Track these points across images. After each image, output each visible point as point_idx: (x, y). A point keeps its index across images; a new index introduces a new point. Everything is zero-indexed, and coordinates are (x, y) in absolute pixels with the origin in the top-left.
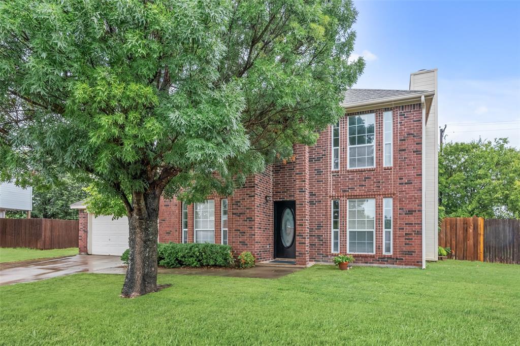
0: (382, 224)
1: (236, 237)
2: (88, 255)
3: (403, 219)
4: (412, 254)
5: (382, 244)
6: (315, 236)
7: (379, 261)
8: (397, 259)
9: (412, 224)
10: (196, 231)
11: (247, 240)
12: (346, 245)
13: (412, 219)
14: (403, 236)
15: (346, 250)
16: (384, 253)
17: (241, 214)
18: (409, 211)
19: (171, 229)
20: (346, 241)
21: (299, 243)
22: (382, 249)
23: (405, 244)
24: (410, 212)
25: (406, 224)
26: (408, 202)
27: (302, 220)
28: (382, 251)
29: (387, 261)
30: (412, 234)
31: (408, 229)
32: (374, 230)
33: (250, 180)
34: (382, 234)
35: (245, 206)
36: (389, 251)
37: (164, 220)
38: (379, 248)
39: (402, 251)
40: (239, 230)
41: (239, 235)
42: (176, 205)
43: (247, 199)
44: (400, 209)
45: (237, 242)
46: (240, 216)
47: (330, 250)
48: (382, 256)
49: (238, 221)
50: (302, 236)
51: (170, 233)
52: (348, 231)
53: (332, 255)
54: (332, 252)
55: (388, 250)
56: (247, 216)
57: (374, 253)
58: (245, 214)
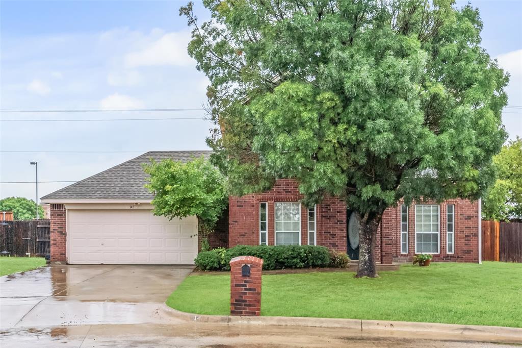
0: (446, 227)
1: (325, 239)
2: (67, 264)
3: (463, 223)
4: (470, 253)
5: (446, 244)
7: (443, 259)
8: (458, 257)
9: (470, 228)
10: (277, 233)
11: (337, 242)
12: (414, 246)
13: (470, 223)
14: (464, 238)
15: (414, 251)
16: (448, 253)
17: (332, 217)
20: (414, 242)
21: (386, 244)
22: (446, 249)
23: (465, 245)
24: (469, 218)
25: (466, 227)
26: (467, 209)
27: (389, 223)
28: (446, 251)
29: (451, 259)
30: (470, 236)
31: (467, 232)
32: (439, 233)
34: (446, 236)
35: (335, 210)
36: (451, 251)
37: (236, 222)
38: (443, 248)
39: (462, 251)
40: (329, 232)
41: (329, 237)
43: (338, 203)
44: (461, 215)
45: (327, 244)
46: (330, 219)
47: (400, 250)
48: (446, 255)
49: (328, 223)
50: (389, 237)
51: (245, 235)
52: (416, 233)
53: (402, 255)
54: (402, 253)
55: (450, 250)
56: (337, 219)
57: (439, 253)
58: (335, 217)
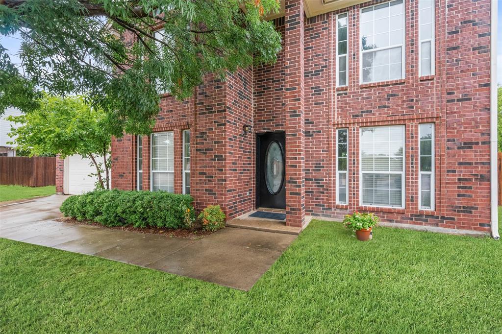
0: (416, 164)
1: (201, 184)
2: (65, 195)
3: (454, 156)
4: (471, 212)
5: (416, 193)
6: (312, 180)
7: (412, 219)
8: (443, 218)
9: (470, 164)
10: (153, 173)
11: (215, 187)
12: (358, 194)
13: (470, 155)
14: (455, 183)
15: (358, 201)
16: (421, 208)
17: (208, 150)
18: (465, 144)
19: (124, 171)
20: (358, 188)
21: (291, 194)
22: (417, 201)
23: (459, 195)
24: (468, 145)
25: (460, 164)
26: (463, 129)
27: (296, 158)
28: (417, 205)
29: (427, 221)
30: (470, 180)
31: (463, 172)
32: (403, 173)
33: (219, 101)
34: (416, 179)
35: (212, 139)
36: (429, 205)
37: (116, 160)
38: (411, 200)
39: (452, 207)
40: (205, 174)
41: (205, 180)
42: (130, 140)
43: (216, 129)
44: (449, 141)
45: (202, 190)
46: (206, 153)
47: (334, 200)
48: (417, 212)
49: (203, 160)
50: (296, 182)
51: (123, 176)
52: (361, 173)
53: (338, 207)
54: (337, 202)
55: (427, 203)
56: (215, 153)
57: (403, 207)
58: (212, 150)
